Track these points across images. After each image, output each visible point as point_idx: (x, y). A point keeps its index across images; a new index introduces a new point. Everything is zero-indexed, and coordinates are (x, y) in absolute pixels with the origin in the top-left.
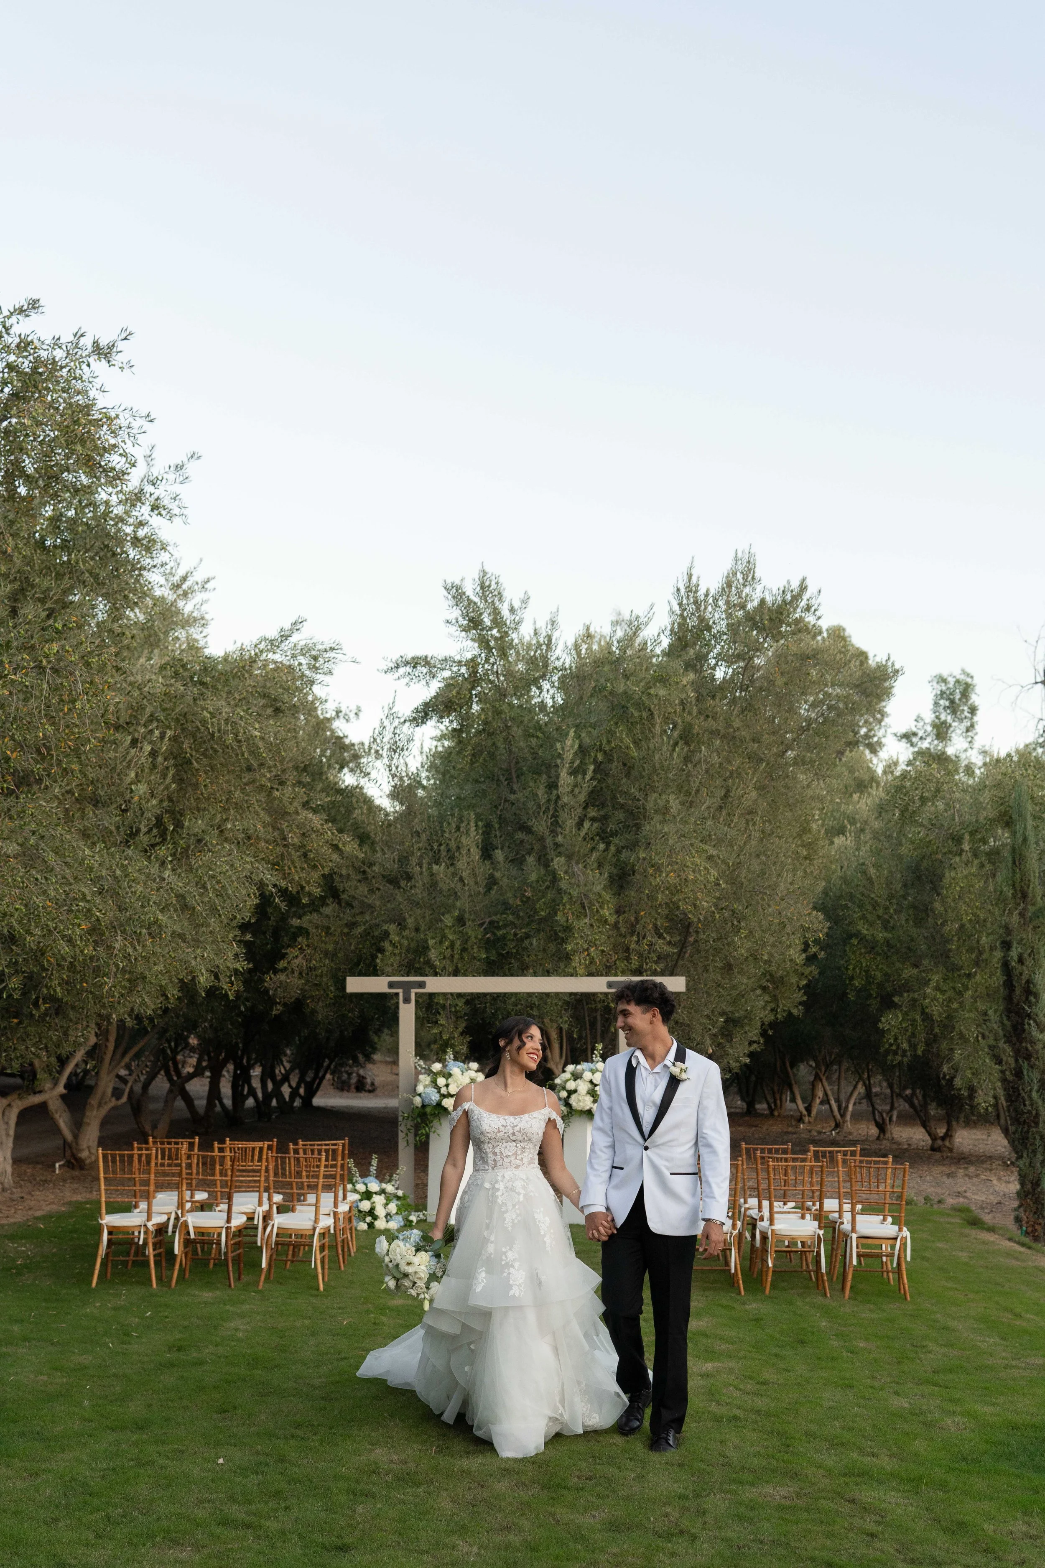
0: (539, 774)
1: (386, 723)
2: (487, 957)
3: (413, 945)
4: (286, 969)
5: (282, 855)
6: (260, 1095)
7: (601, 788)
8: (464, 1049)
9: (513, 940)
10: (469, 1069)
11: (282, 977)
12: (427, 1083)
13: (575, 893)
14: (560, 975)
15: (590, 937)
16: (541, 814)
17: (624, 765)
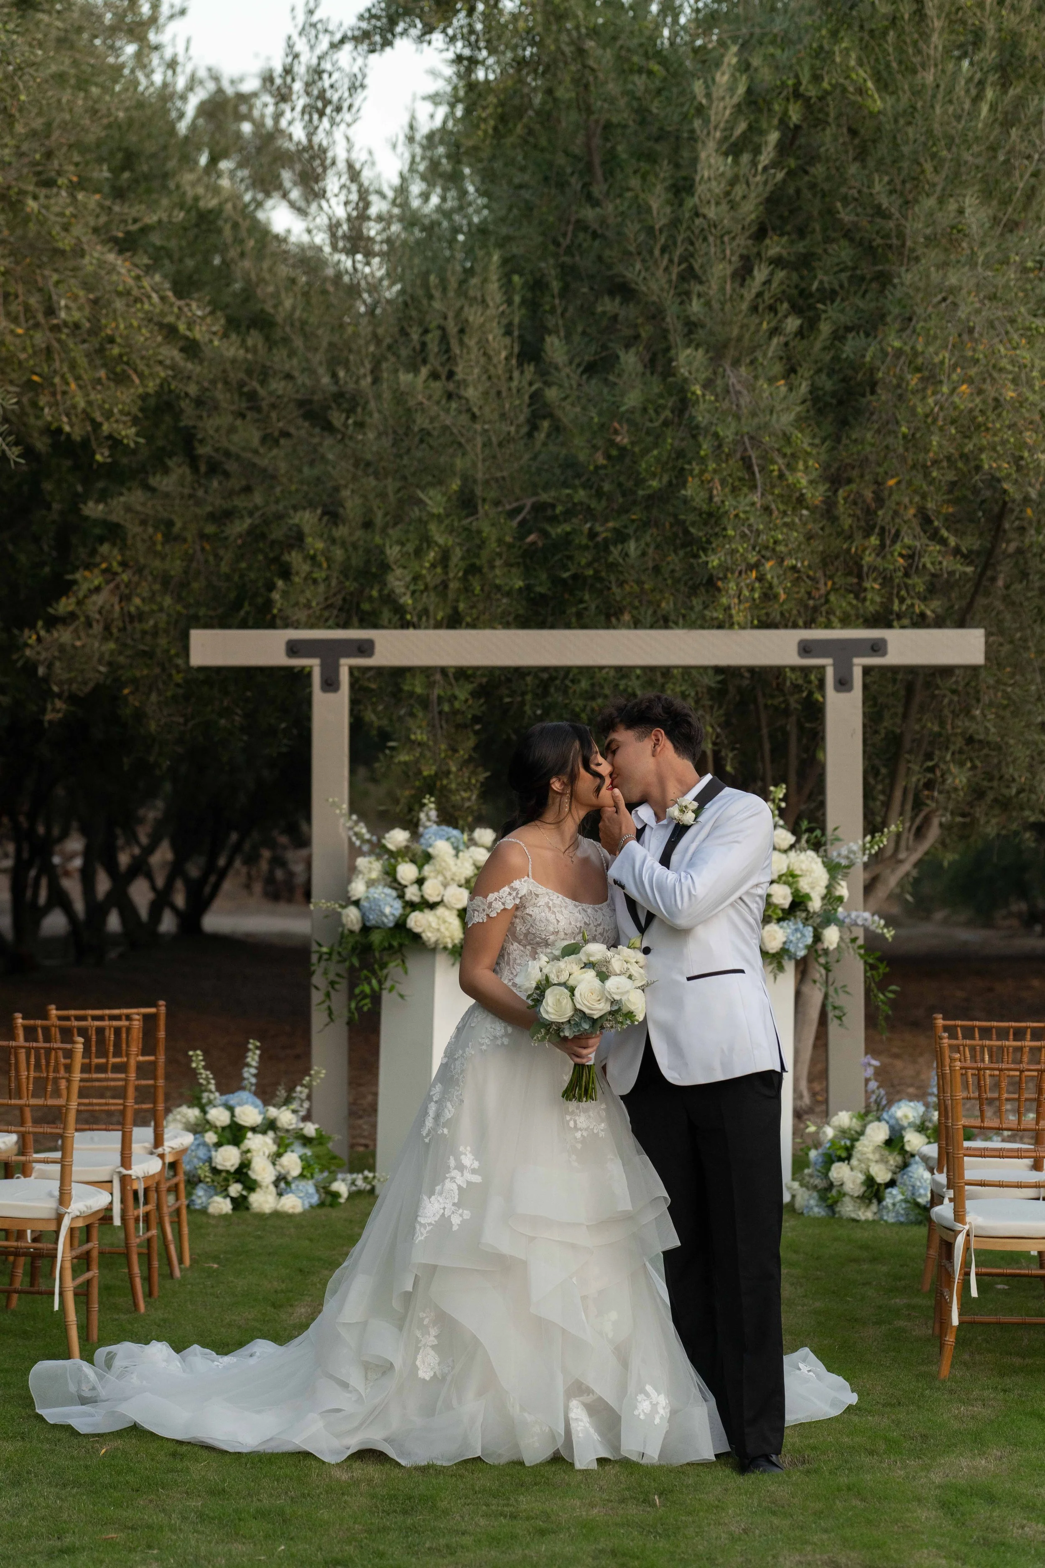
0: (651, 158)
1: (301, 45)
2: (528, 588)
3: (357, 561)
4: (73, 616)
5: (49, 350)
6: (79, 906)
7: (798, 191)
8: (470, 798)
9: (587, 547)
10: (472, 842)
11: (64, 635)
12: (374, 875)
13: (728, 433)
14: (692, 625)
15: (763, 537)
16: (657, 252)
17: (853, 132)
